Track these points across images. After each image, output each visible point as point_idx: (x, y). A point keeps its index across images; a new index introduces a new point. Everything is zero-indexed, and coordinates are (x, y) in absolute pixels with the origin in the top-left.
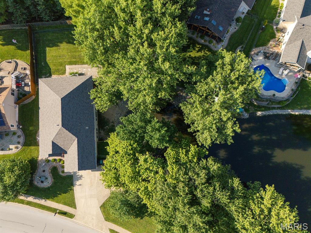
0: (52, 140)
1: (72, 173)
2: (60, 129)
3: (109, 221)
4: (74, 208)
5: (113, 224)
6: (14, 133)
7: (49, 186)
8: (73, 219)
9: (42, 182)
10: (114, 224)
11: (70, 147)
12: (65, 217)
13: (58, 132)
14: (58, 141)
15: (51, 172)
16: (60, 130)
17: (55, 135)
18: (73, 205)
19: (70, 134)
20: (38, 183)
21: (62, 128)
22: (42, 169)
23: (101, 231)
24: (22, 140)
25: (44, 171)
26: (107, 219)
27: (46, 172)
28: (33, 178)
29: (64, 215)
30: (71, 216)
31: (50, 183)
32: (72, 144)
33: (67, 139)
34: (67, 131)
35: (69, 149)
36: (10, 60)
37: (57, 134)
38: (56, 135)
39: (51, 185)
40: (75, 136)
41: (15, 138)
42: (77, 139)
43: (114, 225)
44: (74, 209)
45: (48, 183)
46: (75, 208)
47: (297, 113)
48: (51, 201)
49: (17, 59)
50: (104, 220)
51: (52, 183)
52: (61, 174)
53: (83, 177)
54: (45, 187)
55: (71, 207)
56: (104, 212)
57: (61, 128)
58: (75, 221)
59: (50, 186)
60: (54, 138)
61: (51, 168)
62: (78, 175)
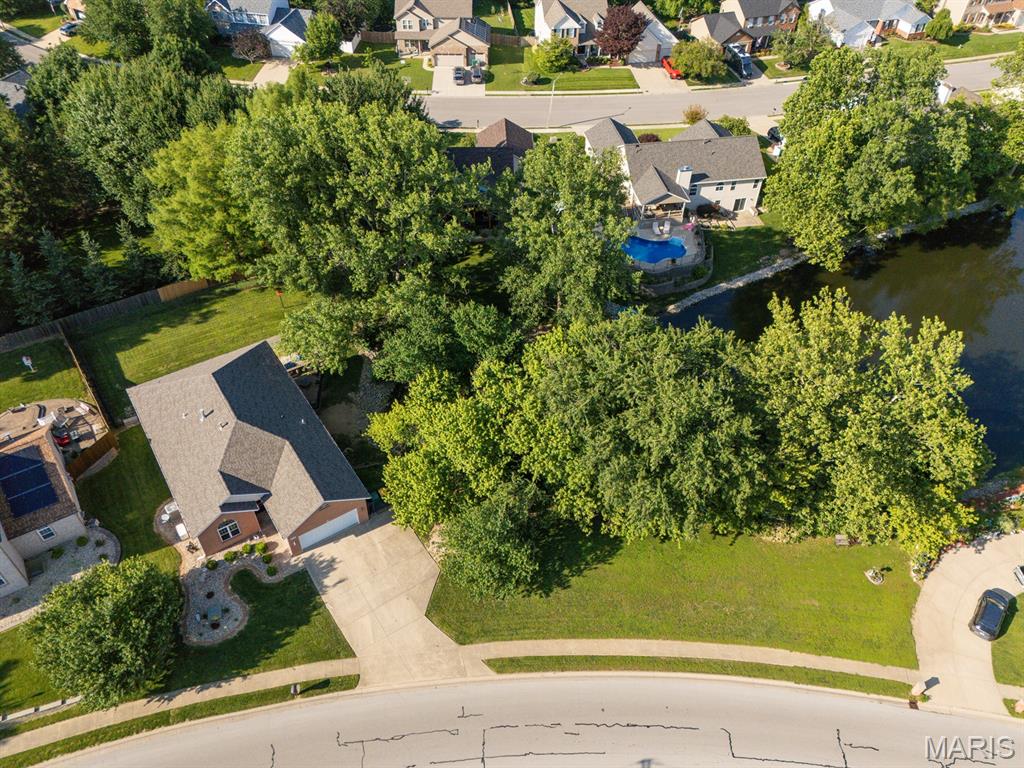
0: (218, 468)
1: (301, 565)
2: (234, 428)
3: (471, 643)
4: (346, 657)
5: (486, 644)
6: (82, 541)
7: (242, 628)
8: (357, 690)
9: (215, 626)
10: (489, 641)
11: (274, 475)
12: (331, 695)
13: (230, 440)
14: (235, 466)
15: (234, 589)
16: (234, 432)
17: (223, 451)
18: (338, 647)
19: (266, 433)
20: (201, 635)
21: (240, 422)
22: (202, 593)
23: (463, 679)
24: (111, 547)
25: (210, 595)
26: (462, 638)
27: (215, 596)
28: (181, 629)
29: (325, 690)
30: (349, 682)
31: (240, 618)
32: (277, 462)
33: (259, 451)
34: (255, 428)
35: (272, 480)
36: (22, 406)
37: (229, 446)
38: (226, 450)
39: (246, 623)
40: (279, 436)
41: (88, 551)
42: (287, 443)
43: (492, 644)
44: (350, 660)
45: (236, 620)
46: (351, 654)
47: (741, 284)
48: (264, 671)
49: (41, 399)
50: (454, 645)
51: (247, 618)
52: (268, 579)
53: (338, 560)
54: (229, 637)
55: (337, 656)
56: (443, 624)
57: (236, 423)
58: (364, 691)
59: (246, 627)
60: (223, 461)
61: (231, 578)
62: (322, 562)
